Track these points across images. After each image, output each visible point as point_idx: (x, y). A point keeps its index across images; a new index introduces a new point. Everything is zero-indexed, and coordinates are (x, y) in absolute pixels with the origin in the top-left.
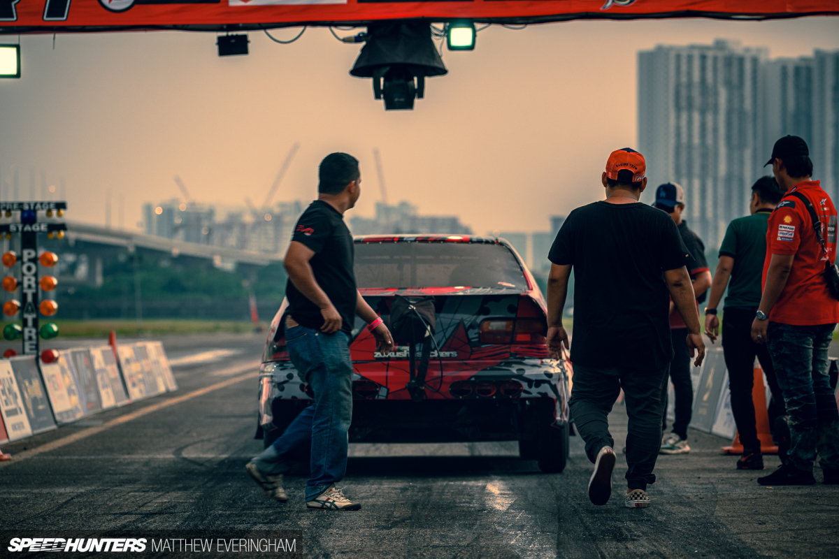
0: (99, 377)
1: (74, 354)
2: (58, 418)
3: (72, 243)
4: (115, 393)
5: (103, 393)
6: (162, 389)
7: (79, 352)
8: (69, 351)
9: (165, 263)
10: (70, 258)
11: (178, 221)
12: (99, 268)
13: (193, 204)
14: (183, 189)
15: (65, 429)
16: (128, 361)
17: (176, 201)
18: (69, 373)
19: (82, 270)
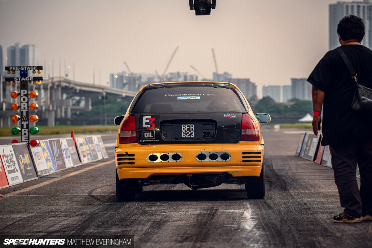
0: (64, 153)
1: (50, 142)
2: (39, 173)
3: (78, 91)
4: (73, 160)
5: (66, 161)
6: (100, 158)
7: (54, 141)
8: (48, 140)
9: (119, 100)
10: (77, 98)
11: (125, 81)
12: (90, 103)
13: (132, 74)
14: (127, 67)
15: (42, 178)
16: (81, 145)
17: (124, 72)
18: (47, 151)
19: (83, 104)
